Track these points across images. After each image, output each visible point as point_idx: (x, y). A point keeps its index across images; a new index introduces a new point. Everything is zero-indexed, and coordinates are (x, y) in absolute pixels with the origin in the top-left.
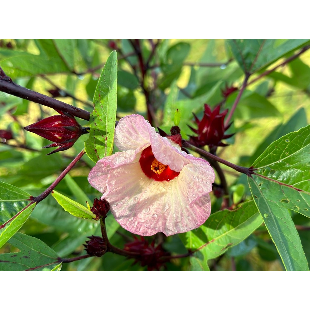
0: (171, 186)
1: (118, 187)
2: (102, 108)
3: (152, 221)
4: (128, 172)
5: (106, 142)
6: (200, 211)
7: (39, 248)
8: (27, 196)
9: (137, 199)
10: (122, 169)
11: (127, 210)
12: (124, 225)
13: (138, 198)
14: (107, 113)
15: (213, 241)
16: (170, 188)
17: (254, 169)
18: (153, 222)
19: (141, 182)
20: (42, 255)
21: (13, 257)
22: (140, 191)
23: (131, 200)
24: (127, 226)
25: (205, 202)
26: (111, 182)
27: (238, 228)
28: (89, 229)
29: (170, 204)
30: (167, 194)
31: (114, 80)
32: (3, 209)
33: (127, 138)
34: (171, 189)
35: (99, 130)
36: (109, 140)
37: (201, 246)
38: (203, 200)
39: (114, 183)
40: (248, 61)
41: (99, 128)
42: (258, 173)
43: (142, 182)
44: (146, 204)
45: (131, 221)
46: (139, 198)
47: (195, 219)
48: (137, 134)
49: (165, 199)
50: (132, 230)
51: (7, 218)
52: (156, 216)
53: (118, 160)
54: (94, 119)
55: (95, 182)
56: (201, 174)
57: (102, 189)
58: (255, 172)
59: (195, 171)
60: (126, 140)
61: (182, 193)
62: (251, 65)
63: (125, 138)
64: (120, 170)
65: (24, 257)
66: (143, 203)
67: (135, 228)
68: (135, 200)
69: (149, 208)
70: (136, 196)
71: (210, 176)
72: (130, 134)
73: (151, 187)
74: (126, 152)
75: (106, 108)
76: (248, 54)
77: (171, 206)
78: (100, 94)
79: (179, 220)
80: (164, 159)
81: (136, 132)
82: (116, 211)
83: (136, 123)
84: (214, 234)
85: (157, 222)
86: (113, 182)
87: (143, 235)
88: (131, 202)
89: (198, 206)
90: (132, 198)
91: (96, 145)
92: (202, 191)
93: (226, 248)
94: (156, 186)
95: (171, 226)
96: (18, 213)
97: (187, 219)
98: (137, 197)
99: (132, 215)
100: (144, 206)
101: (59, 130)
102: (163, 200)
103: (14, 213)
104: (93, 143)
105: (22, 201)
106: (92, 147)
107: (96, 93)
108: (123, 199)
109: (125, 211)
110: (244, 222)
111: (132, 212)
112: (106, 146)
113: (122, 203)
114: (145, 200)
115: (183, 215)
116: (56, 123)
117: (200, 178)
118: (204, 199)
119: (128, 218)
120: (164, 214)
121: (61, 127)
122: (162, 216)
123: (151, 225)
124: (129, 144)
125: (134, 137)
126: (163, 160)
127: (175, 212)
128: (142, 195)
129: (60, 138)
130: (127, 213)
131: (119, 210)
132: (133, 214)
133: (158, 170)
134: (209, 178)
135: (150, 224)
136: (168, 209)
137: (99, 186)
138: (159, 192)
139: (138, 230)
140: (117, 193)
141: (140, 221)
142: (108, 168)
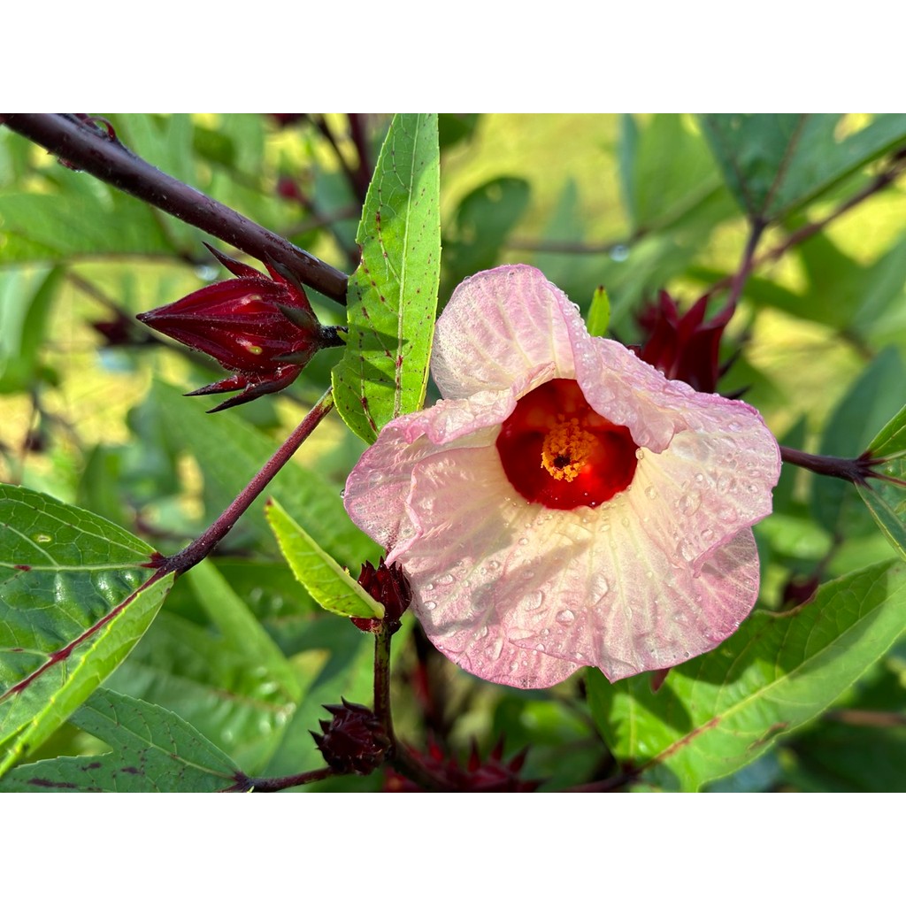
0: (605, 520)
1: (444, 520)
2: (386, 259)
3: (561, 631)
4: (467, 477)
5: (400, 372)
6: (717, 593)
7: (173, 742)
8: (143, 551)
9: (496, 565)
10: (450, 463)
11: (467, 602)
12: (460, 653)
13: (499, 564)
14: (403, 273)
15: (713, 722)
16: (605, 528)
17: (873, 459)
18: (564, 634)
19: (506, 511)
20: (183, 764)
21: (88, 771)
22: (506, 541)
23: (479, 568)
24: (468, 654)
25: (737, 559)
26: (422, 504)
27: (803, 672)
28: (259, 734)
29: (609, 577)
30: (596, 546)
31: (428, 164)
32: (59, 598)
33: (477, 352)
34: (610, 529)
35: (375, 333)
36: (410, 364)
37: (671, 747)
38: (730, 554)
39: (430, 506)
40: (756, 184)
41: (377, 326)
42: (887, 472)
43: (510, 512)
44: (528, 581)
45: (480, 639)
46: (503, 563)
47: (701, 621)
48: (509, 336)
49: (590, 562)
50: (483, 670)
51: (74, 628)
52: (568, 615)
53: (449, 421)
54: (359, 295)
55: (363, 507)
56: (724, 462)
57: (384, 534)
58: (876, 469)
59: (703, 456)
60: (470, 358)
61: (651, 537)
62: (766, 195)
63: (467, 352)
64: (445, 465)
65: (124, 770)
66: (521, 578)
67: (494, 664)
68: (491, 569)
69: (542, 592)
70: (494, 557)
71: (758, 467)
72: (487, 339)
73: (540, 528)
74: (472, 399)
75: (398, 259)
76: (756, 165)
77: (614, 583)
78: (378, 213)
79: (647, 626)
80: (615, 405)
81: (505, 331)
82: (432, 606)
83: (512, 298)
84: (719, 698)
85: (576, 637)
86: (426, 504)
87: (521, 687)
88: (478, 574)
89: (711, 576)
90: (481, 562)
91: (366, 382)
92: (733, 518)
93: (767, 738)
94: (554, 523)
95: (622, 649)
96: (113, 610)
97: (676, 622)
98: (498, 559)
99: (484, 620)
100: (522, 586)
101: (254, 322)
102: (585, 566)
103: (99, 609)
104: (357, 375)
105: (126, 570)
106: (353, 388)
107: (366, 209)
108: (453, 564)
109: (462, 604)
110: (824, 650)
111: (483, 610)
112: (399, 388)
113: (451, 579)
114: (526, 569)
115: (661, 609)
116: (245, 301)
117: (722, 475)
118: (734, 551)
119: (471, 630)
120: (592, 610)
121: (260, 315)
122: (589, 616)
123: (558, 644)
124: (479, 374)
125: (497, 348)
126: (613, 409)
127: (631, 601)
128: (512, 553)
129: (257, 350)
130: (469, 612)
131: (442, 604)
132: (487, 614)
133: (569, 467)
134: (755, 473)
135: (555, 641)
136: (606, 593)
137: (374, 523)
138: (567, 542)
139: (505, 669)
140: (439, 542)
141: (515, 636)
142: (408, 457)
